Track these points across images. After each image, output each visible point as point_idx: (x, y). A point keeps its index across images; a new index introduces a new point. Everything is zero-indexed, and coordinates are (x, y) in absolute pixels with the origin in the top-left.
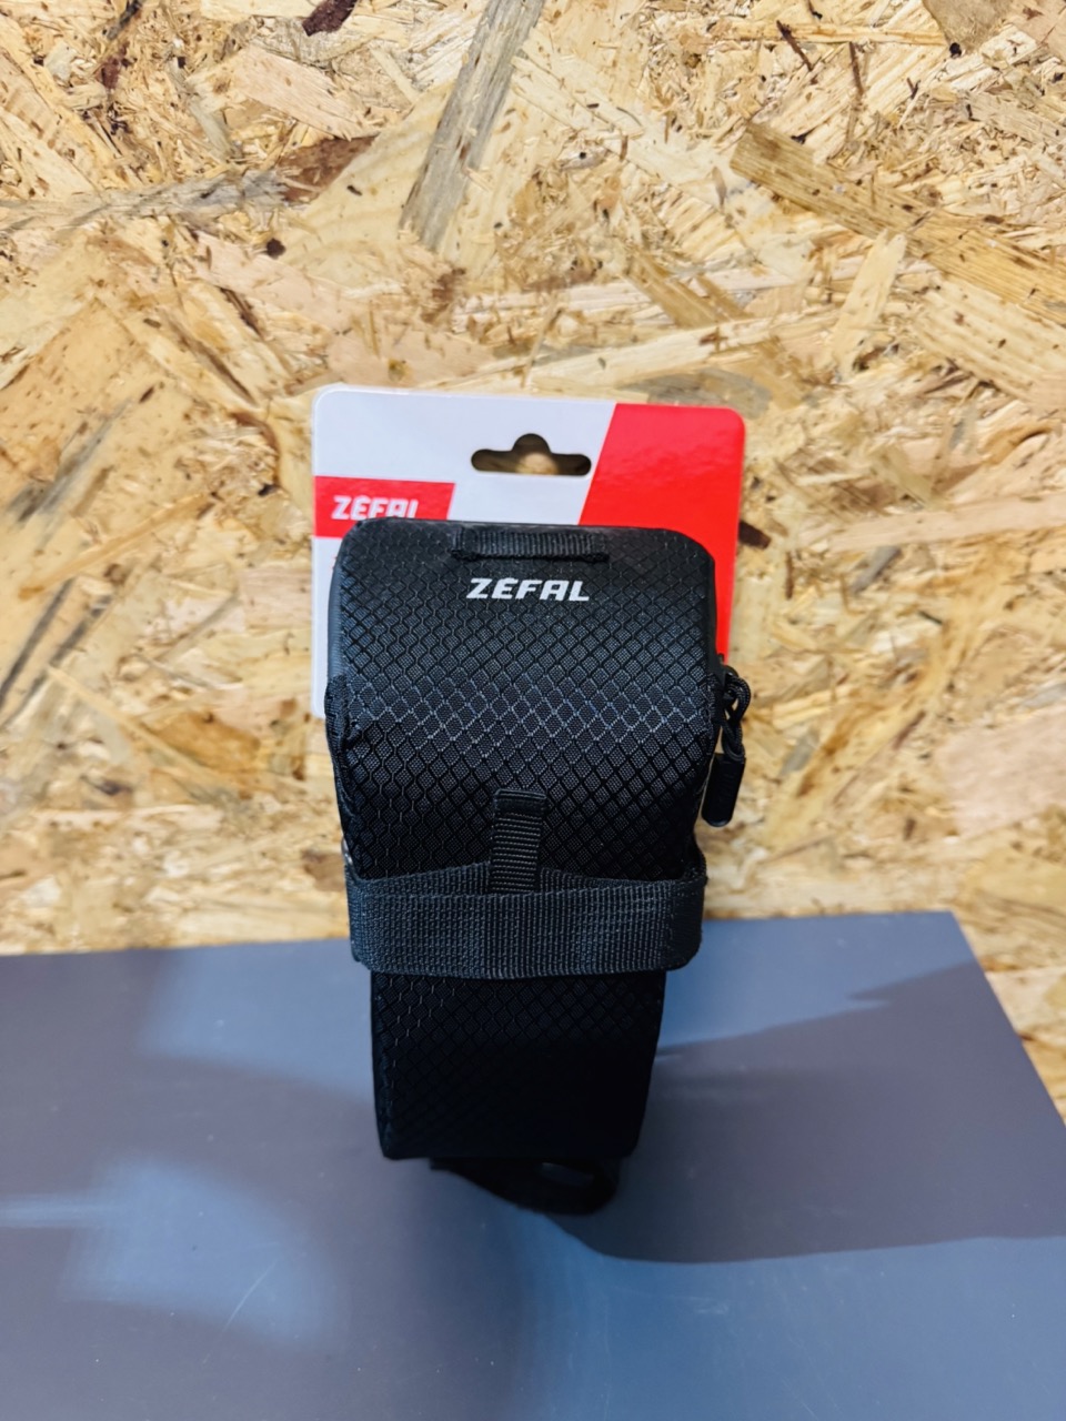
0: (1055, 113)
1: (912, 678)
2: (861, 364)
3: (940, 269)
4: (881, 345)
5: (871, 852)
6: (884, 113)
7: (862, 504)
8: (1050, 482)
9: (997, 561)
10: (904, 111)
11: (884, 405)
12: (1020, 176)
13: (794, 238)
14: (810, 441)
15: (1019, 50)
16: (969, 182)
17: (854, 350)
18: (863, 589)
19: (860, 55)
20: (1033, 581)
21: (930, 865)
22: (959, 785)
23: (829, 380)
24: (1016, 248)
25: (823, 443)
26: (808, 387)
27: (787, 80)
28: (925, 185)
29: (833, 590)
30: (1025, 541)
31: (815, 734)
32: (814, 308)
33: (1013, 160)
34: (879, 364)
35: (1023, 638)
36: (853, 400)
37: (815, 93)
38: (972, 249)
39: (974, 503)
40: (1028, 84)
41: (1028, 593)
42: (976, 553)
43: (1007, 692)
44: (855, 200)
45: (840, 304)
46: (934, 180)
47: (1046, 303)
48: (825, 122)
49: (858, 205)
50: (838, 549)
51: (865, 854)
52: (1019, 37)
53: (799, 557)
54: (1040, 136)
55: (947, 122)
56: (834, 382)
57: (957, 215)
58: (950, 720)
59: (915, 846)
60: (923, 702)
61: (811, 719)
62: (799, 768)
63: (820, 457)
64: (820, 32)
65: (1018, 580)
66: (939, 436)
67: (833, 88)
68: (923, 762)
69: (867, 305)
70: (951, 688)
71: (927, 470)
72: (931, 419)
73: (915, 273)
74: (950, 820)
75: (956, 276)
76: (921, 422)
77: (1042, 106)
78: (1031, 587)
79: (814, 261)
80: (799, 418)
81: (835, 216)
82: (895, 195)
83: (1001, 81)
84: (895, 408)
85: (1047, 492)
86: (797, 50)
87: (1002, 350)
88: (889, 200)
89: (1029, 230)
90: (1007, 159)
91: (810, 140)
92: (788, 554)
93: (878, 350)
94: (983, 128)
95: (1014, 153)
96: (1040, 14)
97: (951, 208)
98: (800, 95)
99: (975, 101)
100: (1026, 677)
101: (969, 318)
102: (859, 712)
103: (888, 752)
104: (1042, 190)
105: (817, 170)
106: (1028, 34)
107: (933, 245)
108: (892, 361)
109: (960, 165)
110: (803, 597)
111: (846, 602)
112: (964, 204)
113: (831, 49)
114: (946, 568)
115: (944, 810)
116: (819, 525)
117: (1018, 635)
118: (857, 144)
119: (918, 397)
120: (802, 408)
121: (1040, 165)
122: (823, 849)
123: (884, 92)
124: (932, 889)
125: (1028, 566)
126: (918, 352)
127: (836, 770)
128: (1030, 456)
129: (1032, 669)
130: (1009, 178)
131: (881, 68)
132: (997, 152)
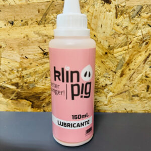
31: (124, 58)
51: (137, 96)
62: (120, 69)
102: (135, 53)
111: (130, 20)
122: (127, 93)
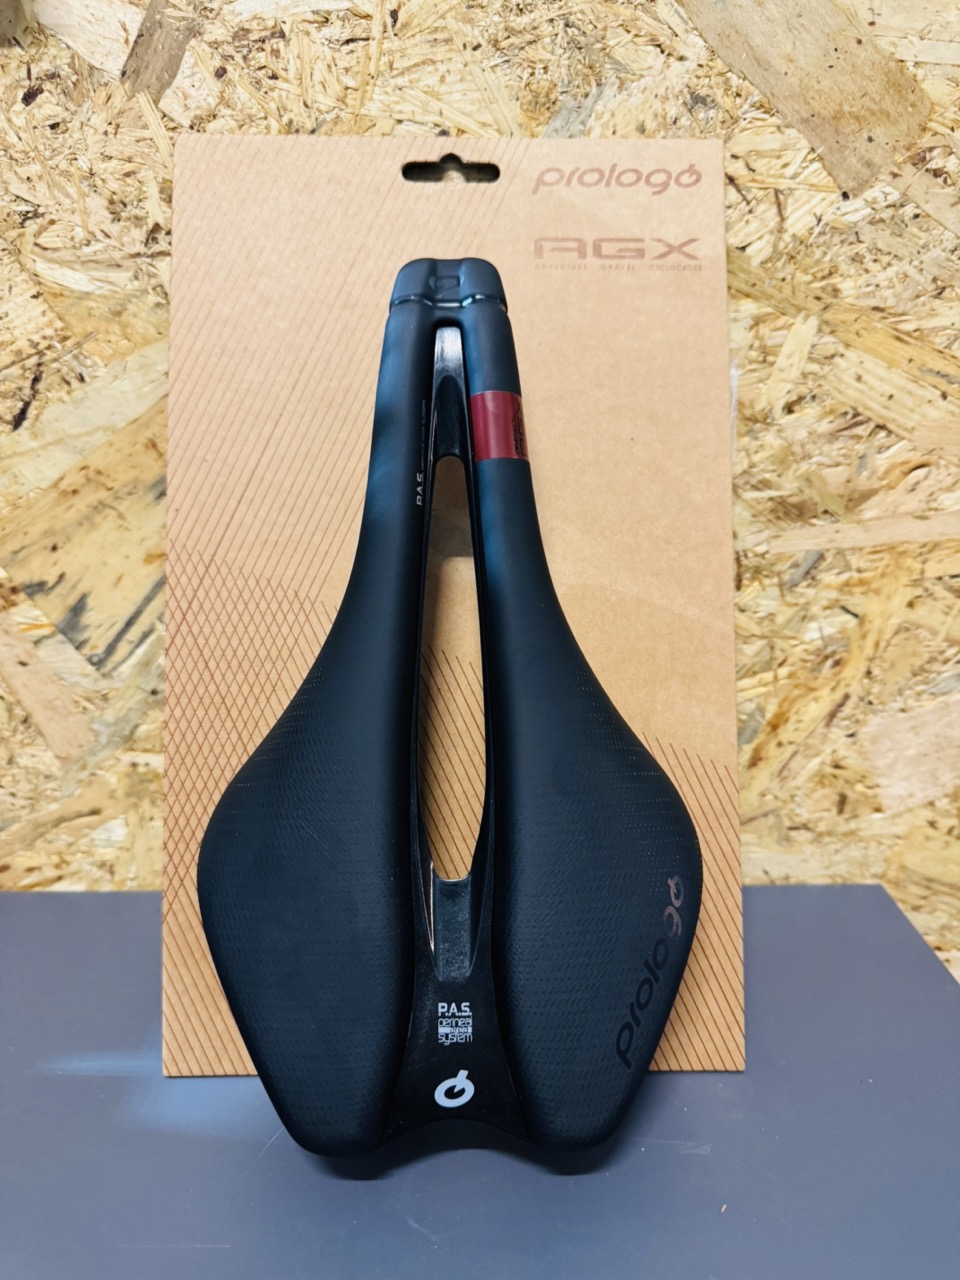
0: (916, 239)
1: (837, 663)
2: (789, 409)
3: (843, 342)
4: (802, 394)
5: (811, 825)
6: (799, 234)
7: (793, 516)
8: (934, 505)
9: (899, 567)
10: (811, 234)
11: (806, 440)
12: (895, 280)
13: (738, 315)
14: (752, 466)
15: (889, 197)
16: (860, 282)
17: (783, 397)
18: (796, 585)
19: (781, 197)
20: (928, 584)
21: (861, 840)
22: (881, 763)
23: (766, 418)
24: (896, 330)
25: (762, 467)
26: (750, 424)
27: (731, 210)
28: (828, 284)
29: (772, 585)
30: (919, 551)
32: (753, 366)
33: (889, 270)
34: (802, 409)
35: (923, 633)
36: (784, 435)
37: (751, 220)
38: (865, 329)
39: (878, 518)
40: (896, 220)
41: (924, 594)
42: (881, 559)
43: (915, 680)
44: (781, 292)
45: (772, 364)
46: (835, 280)
47: (920, 369)
48: (760, 238)
49: (782, 295)
50: (774, 551)
52: (888, 189)
53: (746, 556)
54: (907, 254)
55: (842, 242)
56: (769, 421)
57: (853, 305)
58: (870, 703)
59: (847, 820)
60: (847, 685)
61: (758, 696)
63: (760, 478)
64: (754, 181)
65: (916, 583)
66: (849, 465)
67: (763, 217)
68: (850, 740)
69: (791, 365)
70: (869, 673)
71: (841, 491)
72: (842, 452)
73: (825, 344)
74: (875, 796)
75: (855, 347)
76: (834, 453)
77: (905, 235)
78: (926, 590)
79: (752, 333)
80: (744, 447)
81: (767, 302)
82: (808, 289)
83: (877, 217)
84: (814, 443)
85: (932, 512)
86: (739, 190)
87: (891, 402)
88: (804, 293)
89: (904, 318)
90: (885, 268)
91: (749, 250)
92: (737, 553)
93: (801, 399)
94: (868, 248)
95: (889, 264)
96: (901, 176)
97: (849, 300)
98: (741, 220)
99: (861, 228)
100: (927, 666)
101: (864, 378)
103: (821, 729)
104: (911, 291)
105: (753, 270)
106: (894, 188)
107: (837, 325)
108: (813, 408)
109: (852, 271)
110: (750, 589)
112: (857, 298)
113: (762, 192)
114: (859, 571)
115: (870, 788)
116: (760, 531)
117: (919, 631)
118: (781, 254)
119: (831, 434)
120: (746, 440)
121: (909, 273)
123: (798, 221)
124: (863, 864)
125: (922, 572)
126: (829, 402)
127: (780, 745)
128: (917, 483)
129: (932, 660)
130: (887, 282)
131: (796, 205)
132: (877, 264)
